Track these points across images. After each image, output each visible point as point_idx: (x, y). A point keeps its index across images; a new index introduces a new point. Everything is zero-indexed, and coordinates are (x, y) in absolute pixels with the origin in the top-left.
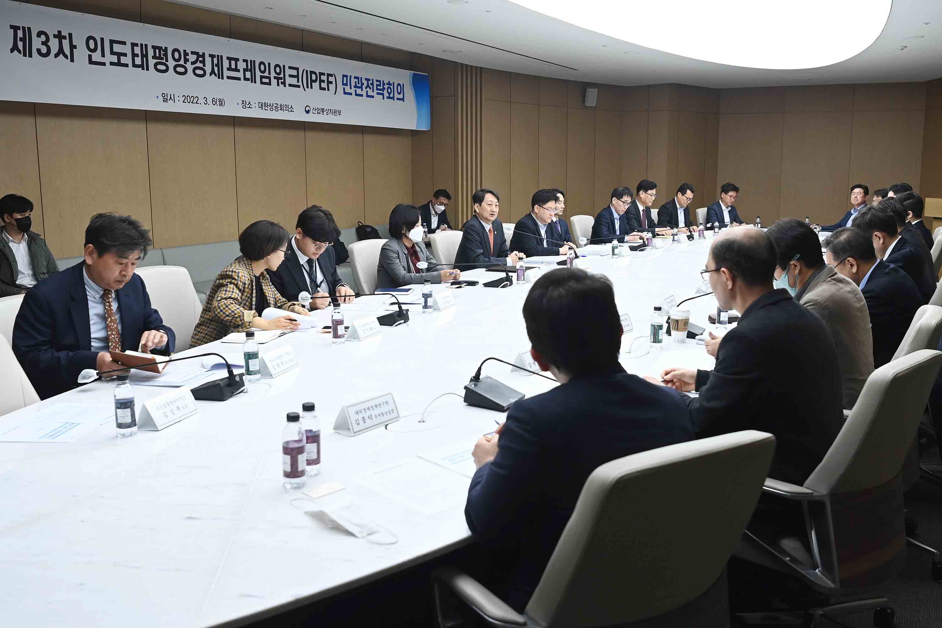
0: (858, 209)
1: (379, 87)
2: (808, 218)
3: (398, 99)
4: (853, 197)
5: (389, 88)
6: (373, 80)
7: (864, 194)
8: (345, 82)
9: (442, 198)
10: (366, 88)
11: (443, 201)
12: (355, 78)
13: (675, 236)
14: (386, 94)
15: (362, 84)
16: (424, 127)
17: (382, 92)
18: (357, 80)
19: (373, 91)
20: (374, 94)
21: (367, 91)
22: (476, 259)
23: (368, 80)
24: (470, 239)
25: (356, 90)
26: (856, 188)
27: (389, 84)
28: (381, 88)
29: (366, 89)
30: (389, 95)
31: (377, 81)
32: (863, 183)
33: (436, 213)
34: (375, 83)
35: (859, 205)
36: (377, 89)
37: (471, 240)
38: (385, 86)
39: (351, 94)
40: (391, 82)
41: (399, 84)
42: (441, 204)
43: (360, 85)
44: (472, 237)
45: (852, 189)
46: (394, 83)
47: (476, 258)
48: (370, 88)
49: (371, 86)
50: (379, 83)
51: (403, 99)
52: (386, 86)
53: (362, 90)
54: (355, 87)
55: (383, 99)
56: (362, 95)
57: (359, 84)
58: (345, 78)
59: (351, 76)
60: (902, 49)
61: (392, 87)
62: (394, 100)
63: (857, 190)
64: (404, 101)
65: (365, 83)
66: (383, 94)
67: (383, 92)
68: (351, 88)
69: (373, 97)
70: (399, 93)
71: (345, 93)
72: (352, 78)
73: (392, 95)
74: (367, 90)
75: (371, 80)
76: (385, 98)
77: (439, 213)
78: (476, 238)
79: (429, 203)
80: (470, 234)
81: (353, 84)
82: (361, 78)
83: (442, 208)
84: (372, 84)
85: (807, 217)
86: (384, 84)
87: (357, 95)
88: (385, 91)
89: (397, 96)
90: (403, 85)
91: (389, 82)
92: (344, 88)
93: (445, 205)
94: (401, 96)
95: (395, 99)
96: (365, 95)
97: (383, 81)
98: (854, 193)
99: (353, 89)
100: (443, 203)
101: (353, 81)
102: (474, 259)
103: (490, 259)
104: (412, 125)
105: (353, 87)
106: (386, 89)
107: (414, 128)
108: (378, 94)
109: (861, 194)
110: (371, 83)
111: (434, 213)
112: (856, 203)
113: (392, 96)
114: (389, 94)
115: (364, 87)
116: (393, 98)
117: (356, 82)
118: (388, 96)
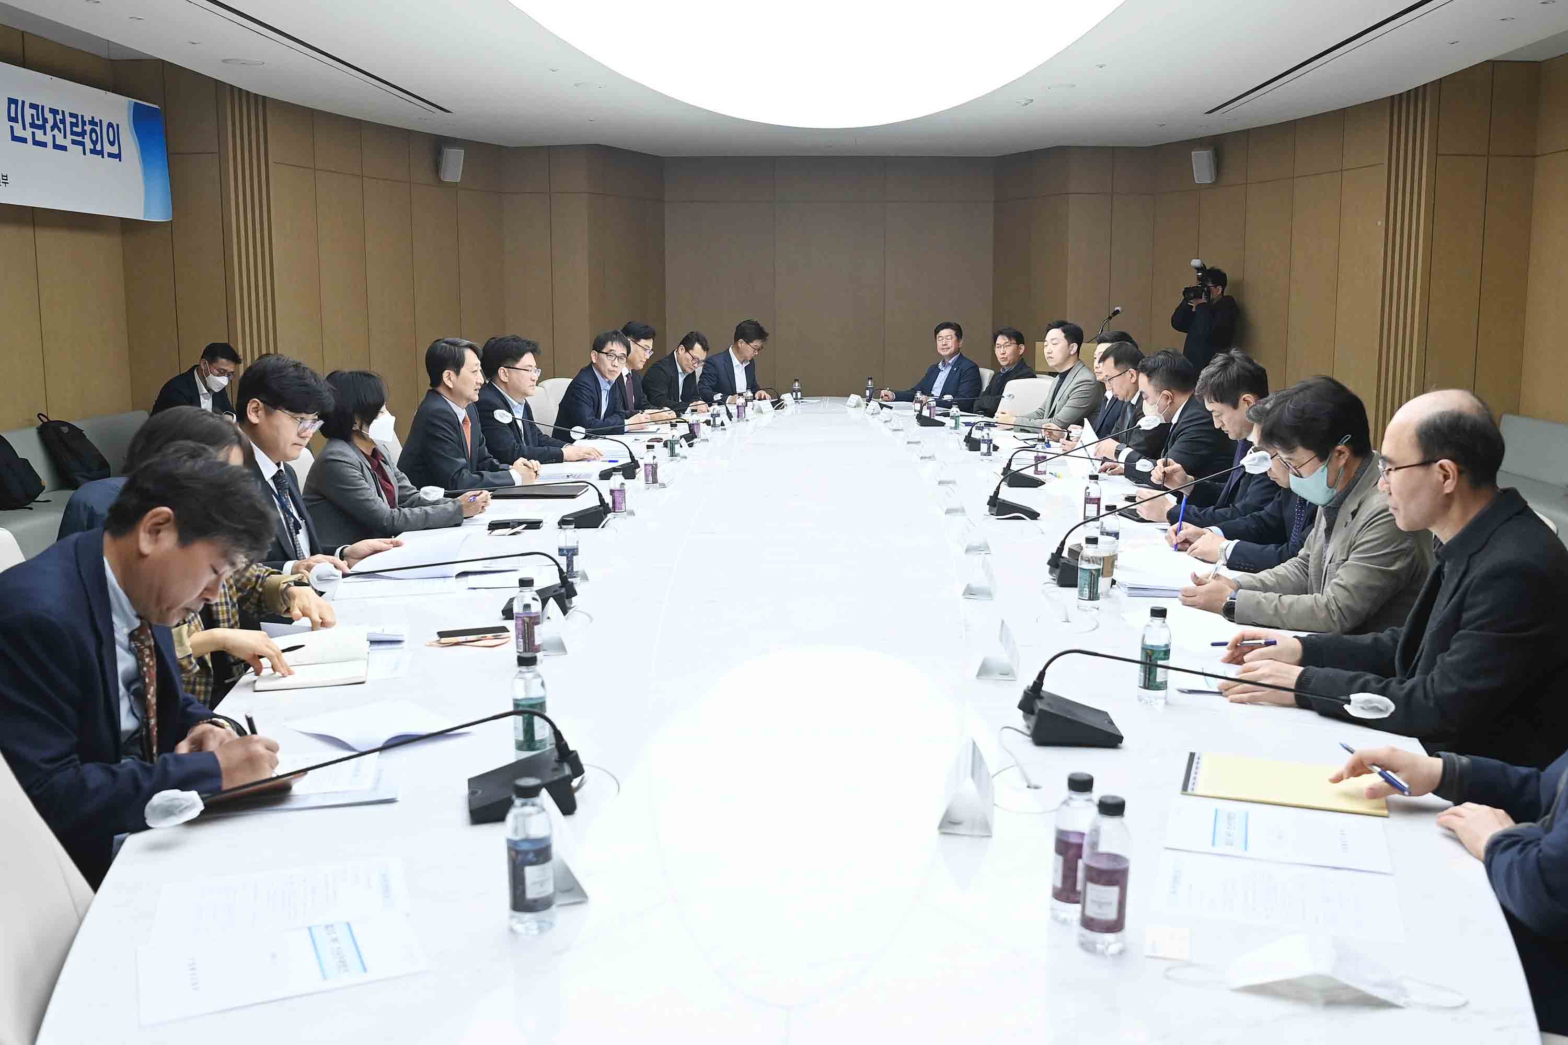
0: (950, 362)
1: (75, 129)
2: (871, 379)
3: (110, 155)
4: (940, 344)
5: (93, 131)
6: (63, 112)
7: (956, 337)
8: (13, 115)
9: (224, 360)
10: (52, 129)
11: (226, 368)
12: (33, 106)
13: (716, 418)
14: (89, 145)
15: (45, 120)
16: (159, 214)
17: (80, 139)
18: (34, 112)
19: (65, 137)
20: (67, 142)
21: (54, 136)
22: (458, 477)
23: (54, 112)
24: (439, 437)
25: (33, 133)
26: (946, 328)
27: (92, 122)
28: (79, 130)
29: (52, 131)
30: (95, 147)
31: (72, 115)
32: (952, 321)
33: (209, 390)
34: (69, 120)
35: (951, 356)
36: (73, 133)
37: (444, 440)
38: (85, 128)
39: (24, 140)
40: (97, 120)
41: (110, 125)
42: (222, 373)
43: (40, 123)
44: (447, 435)
45: (937, 332)
46: (101, 121)
47: (458, 474)
48: (59, 130)
49: (61, 126)
50: (74, 120)
51: (118, 156)
52: (88, 128)
53: (45, 134)
54: (33, 125)
55: (84, 154)
56: (44, 145)
57: (38, 120)
58: (13, 106)
59: (23, 102)
60: (1026, 104)
61: (98, 129)
62: (103, 157)
63: (945, 333)
64: (120, 160)
65: (50, 117)
66: (82, 144)
67: (84, 138)
68: (24, 128)
69: (64, 148)
70: (112, 144)
71: (15, 138)
72: (27, 106)
73: (98, 148)
74: (53, 133)
75: (60, 113)
76: (88, 151)
77: (217, 390)
78: (451, 435)
79: (192, 370)
80: (440, 427)
81: (28, 120)
82: (43, 107)
83: (224, 381)
84: (63, 121)
85: (869, 379)
86: (84, 123)
87: (36, 143)
88: (87, 140)
89: (108, 148)
90: (118, 125)
91: (93, 118)
92: (12, 127)
93: (228, 376)
94: (115, 150)
95: (106, 155)
96: (50, 144)
97: (82, 116)
98: (941, 338)
99: (30, 130)
100: (225, 371)
101: (29, 112)
102: (453, 477)
103: (482, 475)
104: (136, 213)
105: (27, 126)
106: (88, 132)
107: (142, 219)
108: (74, 142)
109: (952, 339)
110: (60, 119)
111: (205, 391)
112: (947, 353)
113: (100, 149)
114: (95, 143)
115: (48, 126)
116: (101, 153)
117: (32, 115)
118: (92, 148)
